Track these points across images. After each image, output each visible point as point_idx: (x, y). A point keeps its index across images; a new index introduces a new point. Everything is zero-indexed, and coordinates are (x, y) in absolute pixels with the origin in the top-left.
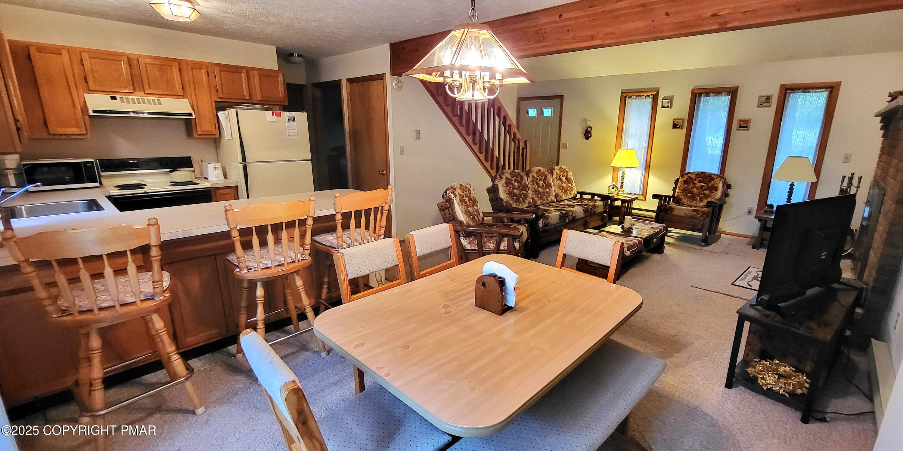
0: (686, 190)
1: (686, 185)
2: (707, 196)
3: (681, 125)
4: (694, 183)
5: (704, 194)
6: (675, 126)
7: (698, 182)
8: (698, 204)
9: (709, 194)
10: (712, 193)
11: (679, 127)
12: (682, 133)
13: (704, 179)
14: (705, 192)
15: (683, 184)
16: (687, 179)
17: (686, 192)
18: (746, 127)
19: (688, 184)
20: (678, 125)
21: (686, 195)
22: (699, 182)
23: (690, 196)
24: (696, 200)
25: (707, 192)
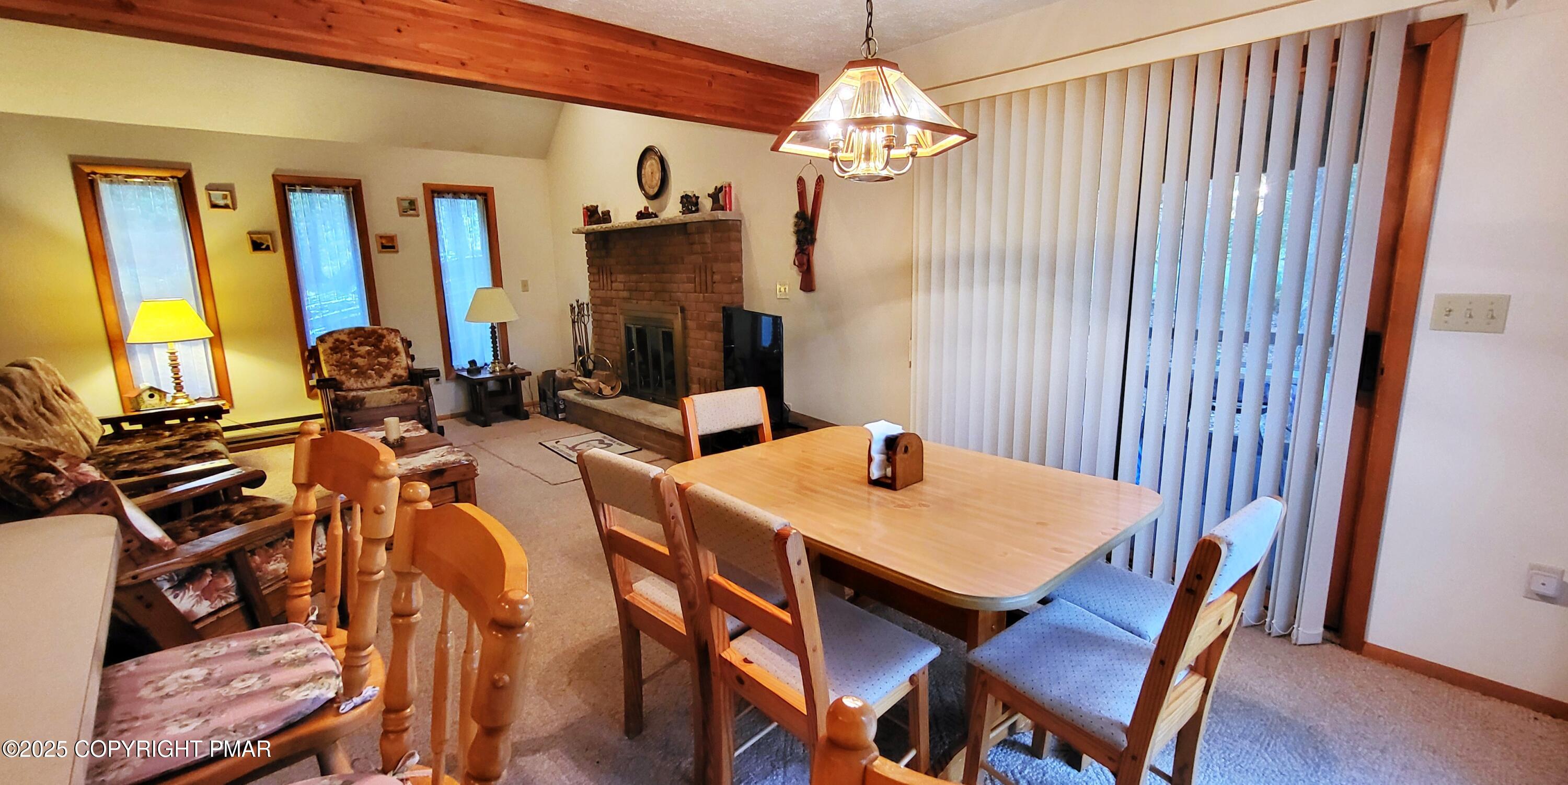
0: (344, 364)
1: (339, 355)
2: (387, 367)
3: (270, 243)
4: (352, 350)
5: (380, 364)
6: (257, 246)
7: (359, 346)
8: (377, 383)
9: (388, 363)
10: (392, 359)
11: (268, 248)
12: (278, 258)
13: (366, 338)
14: (380, 359)
15: (332, 354)
16: (334, 343)
17: (343, 367)
18: (393, 247)
19: (341, 351)
20: (262, 244)
21: (347, 372)
22: (360, 344)
23: (357, 373)
24: (370, 377)
25: (384, 360)
